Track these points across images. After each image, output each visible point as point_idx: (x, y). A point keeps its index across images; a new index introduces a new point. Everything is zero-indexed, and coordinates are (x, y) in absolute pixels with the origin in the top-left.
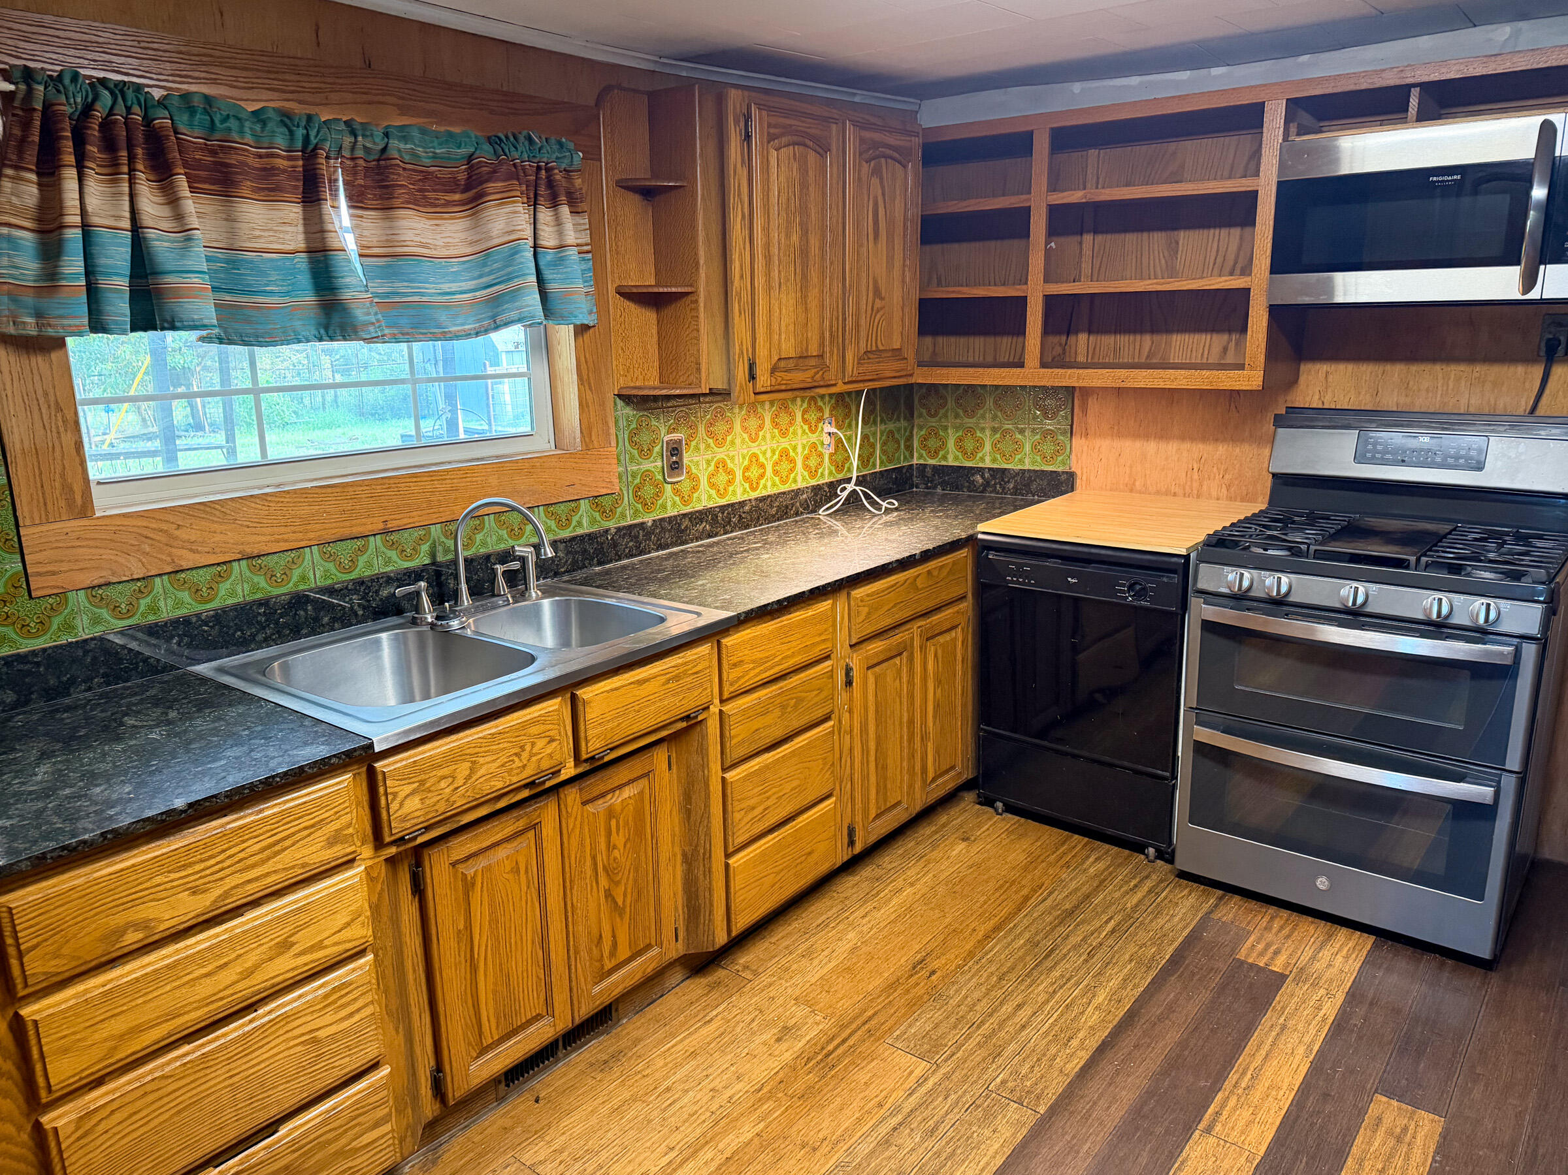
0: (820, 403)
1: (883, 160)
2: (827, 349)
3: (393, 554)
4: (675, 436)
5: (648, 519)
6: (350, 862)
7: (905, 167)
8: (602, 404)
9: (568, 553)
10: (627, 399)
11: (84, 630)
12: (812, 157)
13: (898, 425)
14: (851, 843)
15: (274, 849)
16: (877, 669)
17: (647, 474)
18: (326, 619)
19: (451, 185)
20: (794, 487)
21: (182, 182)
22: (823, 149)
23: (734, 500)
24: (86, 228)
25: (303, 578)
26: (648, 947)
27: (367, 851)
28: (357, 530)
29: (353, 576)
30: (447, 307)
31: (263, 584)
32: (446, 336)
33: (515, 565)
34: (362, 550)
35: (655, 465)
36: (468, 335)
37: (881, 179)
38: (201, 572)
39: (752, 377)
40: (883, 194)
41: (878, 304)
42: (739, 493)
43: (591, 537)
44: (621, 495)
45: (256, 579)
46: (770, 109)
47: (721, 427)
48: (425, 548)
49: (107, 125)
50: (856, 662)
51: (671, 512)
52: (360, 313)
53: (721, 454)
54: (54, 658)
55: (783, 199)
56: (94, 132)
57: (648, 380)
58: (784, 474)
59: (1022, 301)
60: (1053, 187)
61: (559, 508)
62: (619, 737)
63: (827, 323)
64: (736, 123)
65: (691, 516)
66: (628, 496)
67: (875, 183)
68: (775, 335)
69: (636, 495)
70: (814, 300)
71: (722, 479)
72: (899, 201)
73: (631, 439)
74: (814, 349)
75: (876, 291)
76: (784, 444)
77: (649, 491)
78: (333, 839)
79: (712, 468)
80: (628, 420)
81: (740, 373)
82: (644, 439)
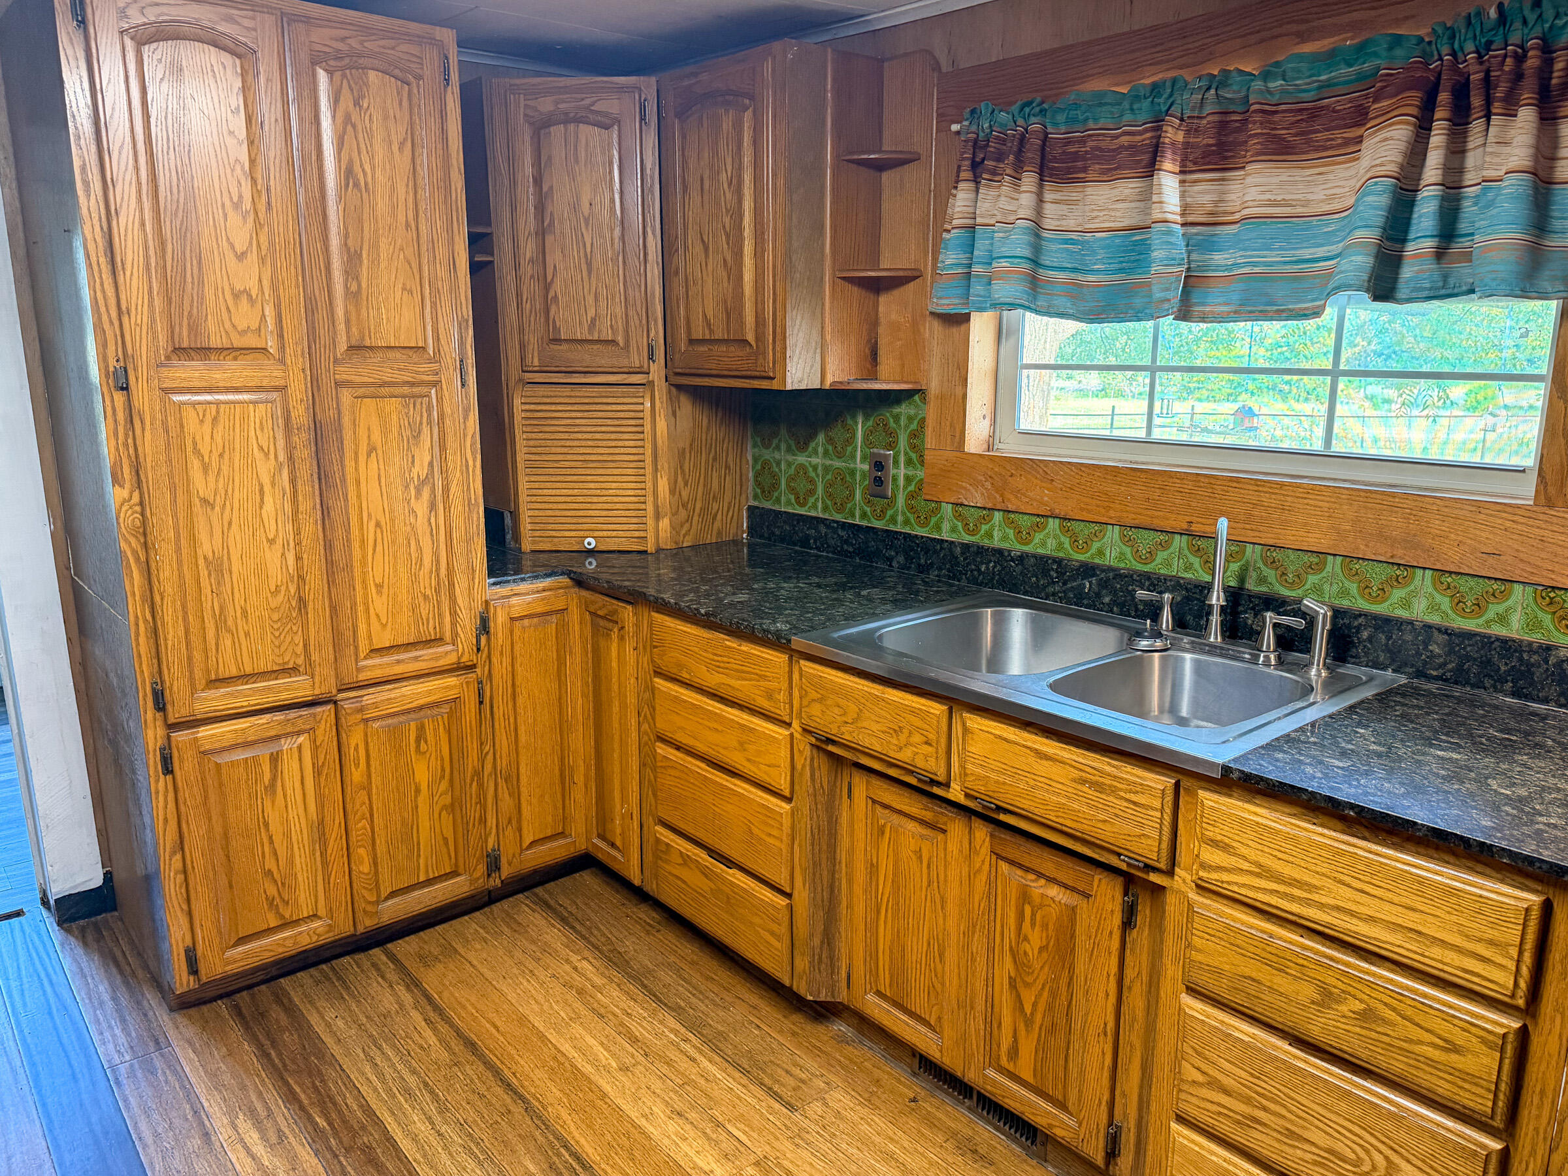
3: (1196, 561)
9: (1451, 652)
11: (945, 533)
18: (1107, 600)
25: (1101, 553)
29: (1146, 568)
31: (1067, 545)
33: (1298, 623)
34: (1164, 546)
38: (1026, 517)
43: (1508, 646)
45: (1063, 539)
54: (927, 546)
61: (1464, 584)
62: (1024, 804)
78: (770, 697)
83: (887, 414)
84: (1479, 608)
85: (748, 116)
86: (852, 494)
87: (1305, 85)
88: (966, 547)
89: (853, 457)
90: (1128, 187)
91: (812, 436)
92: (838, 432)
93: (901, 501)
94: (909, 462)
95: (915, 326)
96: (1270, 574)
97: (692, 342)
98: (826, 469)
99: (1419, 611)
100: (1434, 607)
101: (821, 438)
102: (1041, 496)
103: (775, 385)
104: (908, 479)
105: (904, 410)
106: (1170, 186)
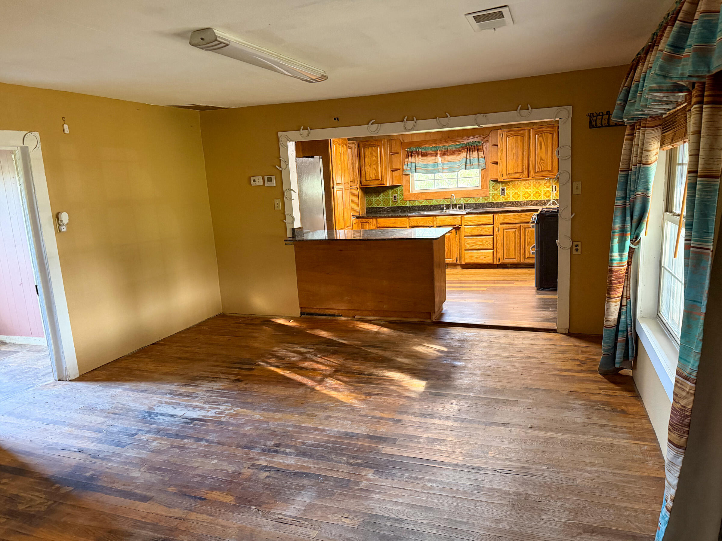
1: (543, 134)
2: (524, 171)
3: (446, 202)
4: (504, 187)
5: (495, 202)
7: (552, 134)
8: (486, 181)
10: (492, 181)
11: (408, 205)
12: (519, 137)
14: (499, 261)
15: (398, 222)
16: (507, 230)
17: (496, 194)
18: (435, 209)
19: (459, 151)
20: (540, 199)
21: (421, 157)
22: (522, 135)
23: (519, 200)
25: (433, 203)
26: (450, 258)
28: (442, 198)
29: (439, 204)
30: (455, 168)
31: (428, 203)
32: (453, 172)
34: (441, 201)
35: (499, 192)
37: (542, 137)
38: (421, 200)
39: (502, 177)
40: (543, 140)
41: (542, 161)
42: (521, 199)
43: (481, 203)
44: (489, 197)
46: (507, 132)
47: (516, 186)
49: (415, 152)
50: (500, 226)
51: (501, 201)
52: (440, 170)
53: (516, 191)
54: (405, 207)
55: (510, 146)
56: (413, 152)
58: (537, 196)
61: (476, 198)
62: (442, 224)
63: (524, 166)
64: (500, 135)
65: (506, 202)
66: (491, 197)
67: (541, 139)
68: (508, 169)
69: (493, 197)
70: (520, 162)
71: (516, 196)
72: (550, 141)
73: (492, 187)
74: (520, 171)
75: (541, 159)
76: (537, 190)
77: (496, 197)
78: (404, 224)
79: (514, 194)
80: (492, 184)
81: (500, 176)
82: (496, 187)
83: (396, 189)
84: (477, 200)
85: (379, 148)
86: (389, 202)
87: (454, 148)
88: (412, 206)
89: (389, 196)
90: (434, 158)
91: (380, 194)
92: (386, 193)
93: (399, 202)
94: (400, 196)
95: (400, 176)
96: (456, 201)
97: (366, 180)
98: (383, 199)
99: (472, 202)
101: (382, 194)
102: (424, 197)
103: (385, 185)
104: (400, 198)
105: (398, 188)
106: (439, 158)
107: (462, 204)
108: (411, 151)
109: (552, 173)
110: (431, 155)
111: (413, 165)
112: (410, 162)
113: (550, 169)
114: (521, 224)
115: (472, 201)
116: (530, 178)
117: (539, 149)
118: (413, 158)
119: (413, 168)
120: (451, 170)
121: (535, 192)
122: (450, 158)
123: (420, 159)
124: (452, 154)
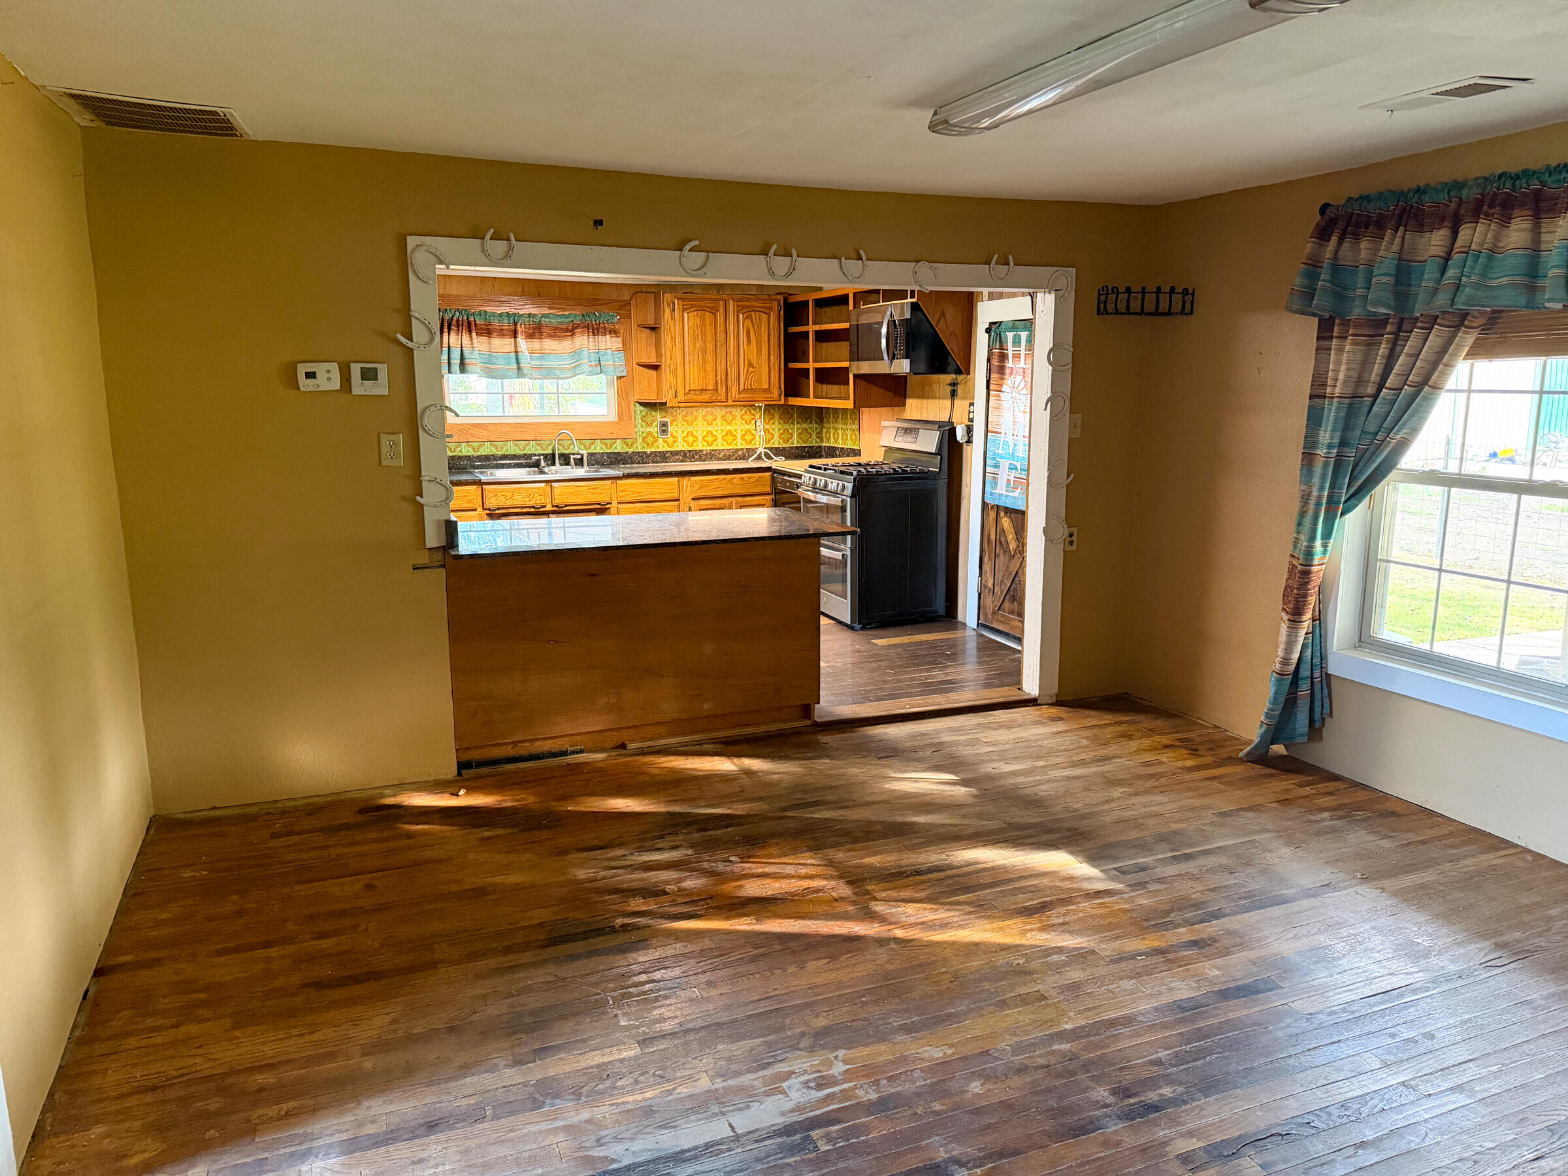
0: (753, 412)
1: (753, 312)
2: (719, 387)
3: (539, 448)
4: (665, 420)
5: (649, 450)
6: (475, 510)
7: (769, 315)
8: (629, 405)
10: (641, 404)
12: (707, 314)
13: (810, 426)
17: (649, 434)
19: (567, 330)
20: (735, 447)
21: (474, 334)
22: (714, 311)
23: (697, 449)
24: (449, 347)
25: (507, 450)
27: (480, 509)
28: (526, 438)
29: (523, 452)
30: (560, 369)
31: (494, 450)
32: (558, 378)
33: (579, 457)
34: (528, 445)
35: (655, 430)
36: (568, 378)
37: (752, 320)
38: (476, 443)
39: (676, 396)
40: (753, 326)
41: (751, 369)
42: (700, 446)
43: (620, 453)
44: (636, 440)
45: (492, 448)
46: (683, 299)
47: (690, 418)
48: (550, 447)
49: (458, 321)
50: (693, 503)
51: (661, 449)
52: (525, 371)
53: (690, 429)
55: (691, 331)
56: (454, 322)
57: (653, 398)
58: (729, 441)
59: (808, 370)
60: (815, 323)
61: (607, 441)
62: (568, 502)
63: (719, 377)
64: (669, 305)
65: (671, 452)
66: (639, 440)
67: (748, 322)
68: (687, 381)
69: (643, 440)
70: (710, 368)
71: (691, 439)
72: (764, 328)
73: (642, 419)
74: (711, 387)
75: (750, 365)
76: (729, 428)
77: (650, 440)
78: (469, 502)
79: (685, 434)
80: (641, 412)
81: (671, 395)
82: (649, 419)
84: (611, 446)
87: (555, 322)
90: (508, 341)
96: (560, 447)
99: (598, 450)
100: (602, 448)
102: (484, 434)
106: (522, 342)
107: (582, 455)
108: (447, 317)
109: (770, 395)
110: (502, 334)
111: (456, 355)
112: (445, 345)
113: (767, 387)
114: (733, 499)
115: (599, 448)
116: (730, 402)
117: (746, 344)
118: (453, 336)
119: (456, 361)
120: (549, 374)
121: (724, 433)
122: (549, 344)
123: (475, 341)
124: (550, 336)
